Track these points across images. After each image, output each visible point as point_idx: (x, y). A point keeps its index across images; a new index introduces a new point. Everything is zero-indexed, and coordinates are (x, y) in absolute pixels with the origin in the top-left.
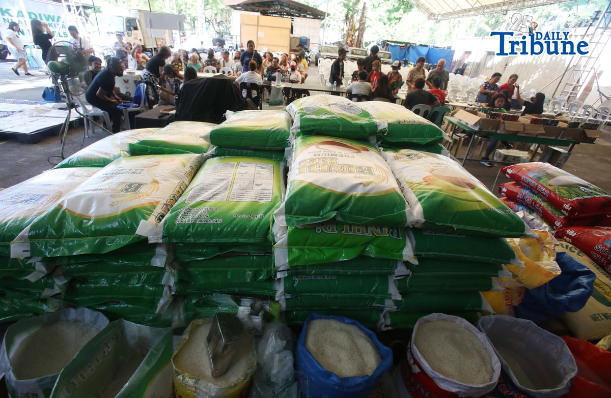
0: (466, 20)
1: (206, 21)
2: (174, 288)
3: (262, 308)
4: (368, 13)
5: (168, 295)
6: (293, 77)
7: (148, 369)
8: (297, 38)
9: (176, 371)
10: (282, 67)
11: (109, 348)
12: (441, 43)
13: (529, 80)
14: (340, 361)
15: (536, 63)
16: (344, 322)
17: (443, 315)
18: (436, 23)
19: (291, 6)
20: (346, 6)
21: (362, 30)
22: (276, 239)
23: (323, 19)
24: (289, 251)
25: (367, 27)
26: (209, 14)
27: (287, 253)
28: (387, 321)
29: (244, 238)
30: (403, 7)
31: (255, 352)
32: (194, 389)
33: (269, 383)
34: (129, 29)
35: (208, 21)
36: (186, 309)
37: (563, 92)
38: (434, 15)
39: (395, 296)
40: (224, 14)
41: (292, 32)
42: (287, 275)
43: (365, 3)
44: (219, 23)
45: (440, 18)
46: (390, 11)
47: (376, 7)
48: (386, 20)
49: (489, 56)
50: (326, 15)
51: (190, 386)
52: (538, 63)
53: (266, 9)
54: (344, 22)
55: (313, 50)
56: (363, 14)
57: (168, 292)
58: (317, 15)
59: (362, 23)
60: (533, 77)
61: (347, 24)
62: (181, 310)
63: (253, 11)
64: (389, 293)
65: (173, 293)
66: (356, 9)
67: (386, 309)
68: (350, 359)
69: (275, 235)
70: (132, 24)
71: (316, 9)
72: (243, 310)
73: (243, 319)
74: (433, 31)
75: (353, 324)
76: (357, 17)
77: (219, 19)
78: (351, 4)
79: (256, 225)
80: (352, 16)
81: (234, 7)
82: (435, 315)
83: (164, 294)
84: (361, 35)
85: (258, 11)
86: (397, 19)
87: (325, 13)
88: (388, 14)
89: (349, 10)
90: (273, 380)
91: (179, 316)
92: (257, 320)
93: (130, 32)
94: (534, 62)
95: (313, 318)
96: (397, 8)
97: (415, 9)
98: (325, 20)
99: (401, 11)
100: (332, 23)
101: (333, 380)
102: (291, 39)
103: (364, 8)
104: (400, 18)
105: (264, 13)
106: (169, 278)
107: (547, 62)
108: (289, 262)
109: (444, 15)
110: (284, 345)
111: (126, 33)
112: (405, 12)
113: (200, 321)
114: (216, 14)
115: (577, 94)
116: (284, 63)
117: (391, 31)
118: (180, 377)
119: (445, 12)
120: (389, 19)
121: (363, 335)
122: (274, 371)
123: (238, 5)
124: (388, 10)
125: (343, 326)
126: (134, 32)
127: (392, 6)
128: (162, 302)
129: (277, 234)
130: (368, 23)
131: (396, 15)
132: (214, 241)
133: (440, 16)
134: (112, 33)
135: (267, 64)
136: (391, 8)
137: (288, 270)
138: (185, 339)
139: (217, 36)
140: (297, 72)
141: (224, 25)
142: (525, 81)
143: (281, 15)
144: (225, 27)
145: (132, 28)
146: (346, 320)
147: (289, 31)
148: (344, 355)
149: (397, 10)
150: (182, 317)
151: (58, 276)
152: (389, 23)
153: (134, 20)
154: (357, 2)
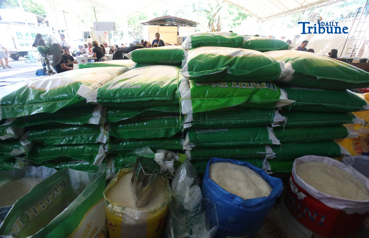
1: (129, 33)
2: (107, 147)
3: (173, 157)
4: (222, 22)
5: (102, 152)
7: (84, 199)
8: (182, 37)
9: (106, 201)
11: (58, 192)
13: (323, 49)
14: (239, 189)
15: (327, 38)
16: (237, 164)
17: (313, 156)
18: (262, 22)
19: (176, 21)
20: (208, 18)
21: (219, 30)
22: (181, 95)
23: (195, 26)
24: (192, 102)
25: (222, 28)
26: (131, 29)
27: (191, 103)
28: (268, 168)
29: (158, 97)
30: (241, 17)
31: (170, 188)
32: (121, 215)
33: (183, 211)
34: (86, 38)
35: (130, 33)
36: (116, 165)
37: (346, 53)
38: (261, 19)
39: (275, 141)
40: (139, 29)
41: (178, 35)
42: (191, 125)
43: (219, 16)
44: (136, 34)
45: (264, 19)
46: (234, 20)
47: (225, 19)
48: (232, 25)
49: (296, 38)
50: (197, 24)
51: (118, 213)
52: (328, 38)
53: (162, 23)
54: (208, 27)
56: (219, 22)
57: (103, 150)
58: (192, 24)
59: (218, 27)
60: (326, 47)
61: (210, 28)
62: (113, 165)
63: (155, 25)
64: (270, 139)
65: (106, 151)
66: (215, 19)
67: (267, 156)
68: (247, 187)
69: (181, 92)
70: (87, 35)
71: (191, 21)
72: (159, 156)
73: (159, 162)
75: (244, 165)
76: (215, 24)
77: (136, 31)
78: (211, 17)
79: (166, 87)
80: (212, 23)
81: (144, 24)
82: (307, 157)
83: (99, 152)
85: (158, 25)
86: (238, 24)
87: (196, 23)
88: (233, 21)
89: (210, 20)
90: (186, 207)
91: (111, 169)
92: (170, 164)
93: (86, 39)
94: (325, 38)
95: (213, 162)
96: (238, 18)
97: (248, 17)
98: (197, 27)
99: (241, 19)
100: (201, 28)
101: (237, 201)
102: (178, 38)
103: (219, 18)
104: (240, 23)
105: (162, 25)
106: (103, 137)
107: (334, 37)
108: (193, 109)
109: (266, 18)
110: (192, 182)
111: (84, 40)
112: (242, 20)
113: (126, 170)
114: (134, 29)
115: (356, 53)
118: (110, 206)
119: (267, 16)
120: (234, 25)
121: (253, 172)
123: (147, 23)
124: (233, 20)
125: (237, 166)
126: (88, 39)
127: (235, 17)
128: (98, 157)
129: (182, 91)
130: (222, 26)
131: (238, 22)
132: (135, 100)
133: (264, 18)
134: (76, 40)
136: (234, 18)
137: (192, 122)
138: (115, 181)
141: (139, 35)
142: (321, 50)
143: (172, 26)
144: (140, 36)
145: (87, 37)
146: (239, 163)
147: (176, 34)
148: (242, 185)
149: (238, 19)
150: (113, 170)
151: (24, 141)
152: (234, 26)
153: (88, 33)
154: (215, 14)
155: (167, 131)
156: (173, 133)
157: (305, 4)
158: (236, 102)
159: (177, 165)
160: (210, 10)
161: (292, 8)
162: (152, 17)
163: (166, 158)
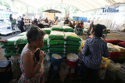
0: (89, 12)
6: (54, 24)
8: (56, 17)
10: (53, 22)
12: (85, 17)
21: (69, 15)
24: (49, 43)
26: (39, 13)
33: (47, 61)
38: (83, 12)
40: (41, 13)
47: (71, 10)
54: (65, 13)
55: (59, 19)
58: (60, 12)
59: (69, 14)
64: (64, 50)
67: (64, 53)
74: (83, 14)
76: (68, 12)
79: (45, 40)
81: (43, 11)
84: (69, 16)
88: (74, 11)
89: (66, 11)
95: (53, 54)
97: (79, 11)
99: (77, 11)
100: (63, 13)
105: (49, 12)
109: (85, 11)
116: (53, 21)
117: (75, 15)
120: (74, 13)
121: (60, 56)
122: (47, 59)
125: (57, 55)
126: (24, 16)
129: (48, 41)
130: (70, 13)
131: (76, 12)
135: (49, 21)
137: (50, 46)
139: (40, 17)
140: (55, 23)
143: (53, 13)
144: (42, 15)
147: (54, 15)
149: (76, 11)
151: (18, 48)
153: (24, 14)
154: (68, 10)
155: (45, 48)
156: (46, 48)
157: (96, 8)
158: (56, 43)
159: (46, 54)
160: (66, 8)
161: (92, 9)
162: (46, 9)
163: (45, 53)
